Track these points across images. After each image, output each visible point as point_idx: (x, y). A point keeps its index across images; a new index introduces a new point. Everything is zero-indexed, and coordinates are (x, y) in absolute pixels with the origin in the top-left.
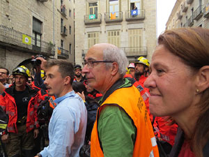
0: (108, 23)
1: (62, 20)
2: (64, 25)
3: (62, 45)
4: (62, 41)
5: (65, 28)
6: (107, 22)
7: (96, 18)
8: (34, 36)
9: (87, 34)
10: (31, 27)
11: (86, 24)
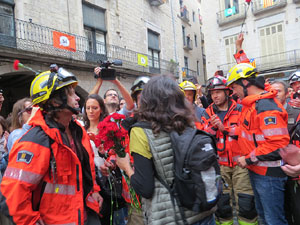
0: (258, 14)
1: (183, 28)
2: (186, 35)
3: (186, 63)
4: (186, 58)
5: (188, 38)
6: (256, 15)
7: (237, 11)
8: (150, 54)
9: (224, 40)
10: (146, 43)
11: (221, 26)
